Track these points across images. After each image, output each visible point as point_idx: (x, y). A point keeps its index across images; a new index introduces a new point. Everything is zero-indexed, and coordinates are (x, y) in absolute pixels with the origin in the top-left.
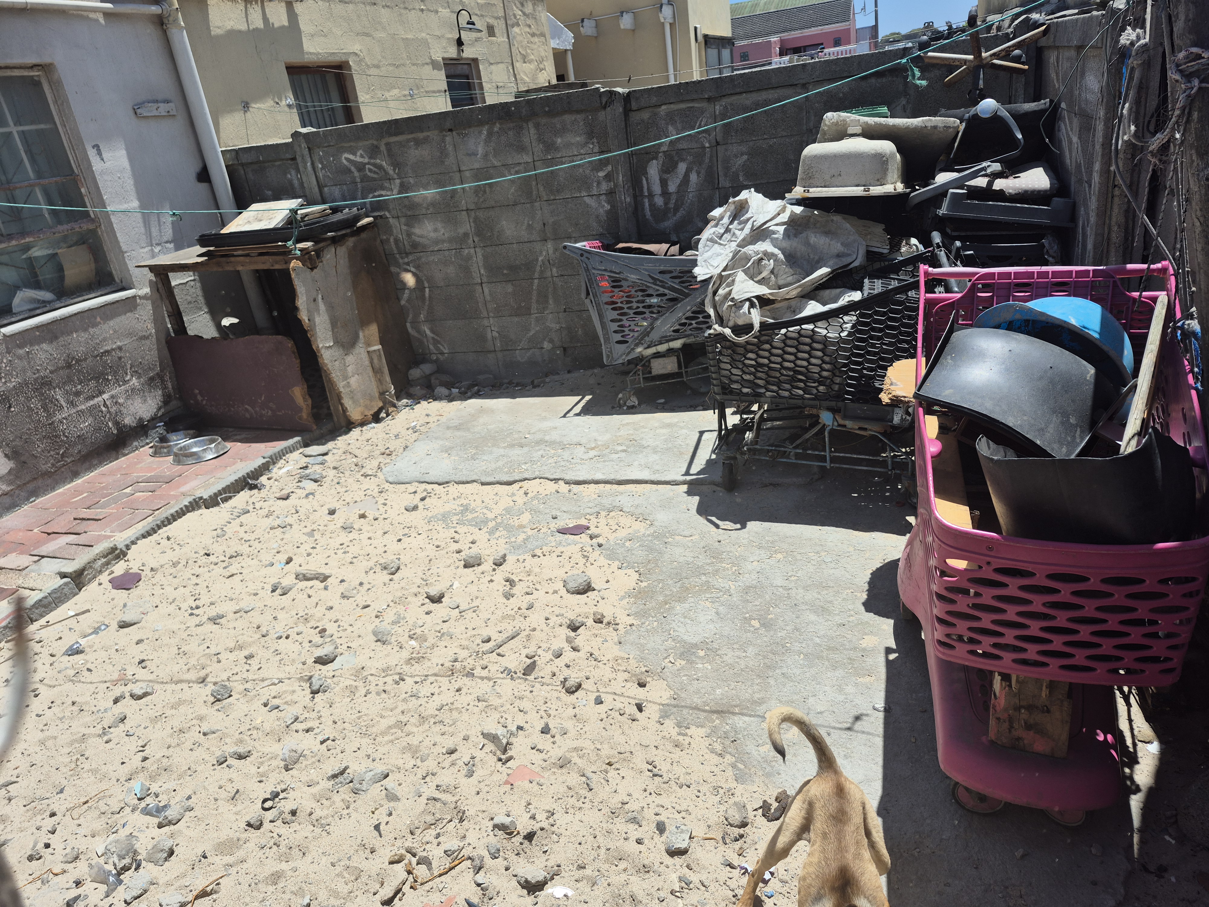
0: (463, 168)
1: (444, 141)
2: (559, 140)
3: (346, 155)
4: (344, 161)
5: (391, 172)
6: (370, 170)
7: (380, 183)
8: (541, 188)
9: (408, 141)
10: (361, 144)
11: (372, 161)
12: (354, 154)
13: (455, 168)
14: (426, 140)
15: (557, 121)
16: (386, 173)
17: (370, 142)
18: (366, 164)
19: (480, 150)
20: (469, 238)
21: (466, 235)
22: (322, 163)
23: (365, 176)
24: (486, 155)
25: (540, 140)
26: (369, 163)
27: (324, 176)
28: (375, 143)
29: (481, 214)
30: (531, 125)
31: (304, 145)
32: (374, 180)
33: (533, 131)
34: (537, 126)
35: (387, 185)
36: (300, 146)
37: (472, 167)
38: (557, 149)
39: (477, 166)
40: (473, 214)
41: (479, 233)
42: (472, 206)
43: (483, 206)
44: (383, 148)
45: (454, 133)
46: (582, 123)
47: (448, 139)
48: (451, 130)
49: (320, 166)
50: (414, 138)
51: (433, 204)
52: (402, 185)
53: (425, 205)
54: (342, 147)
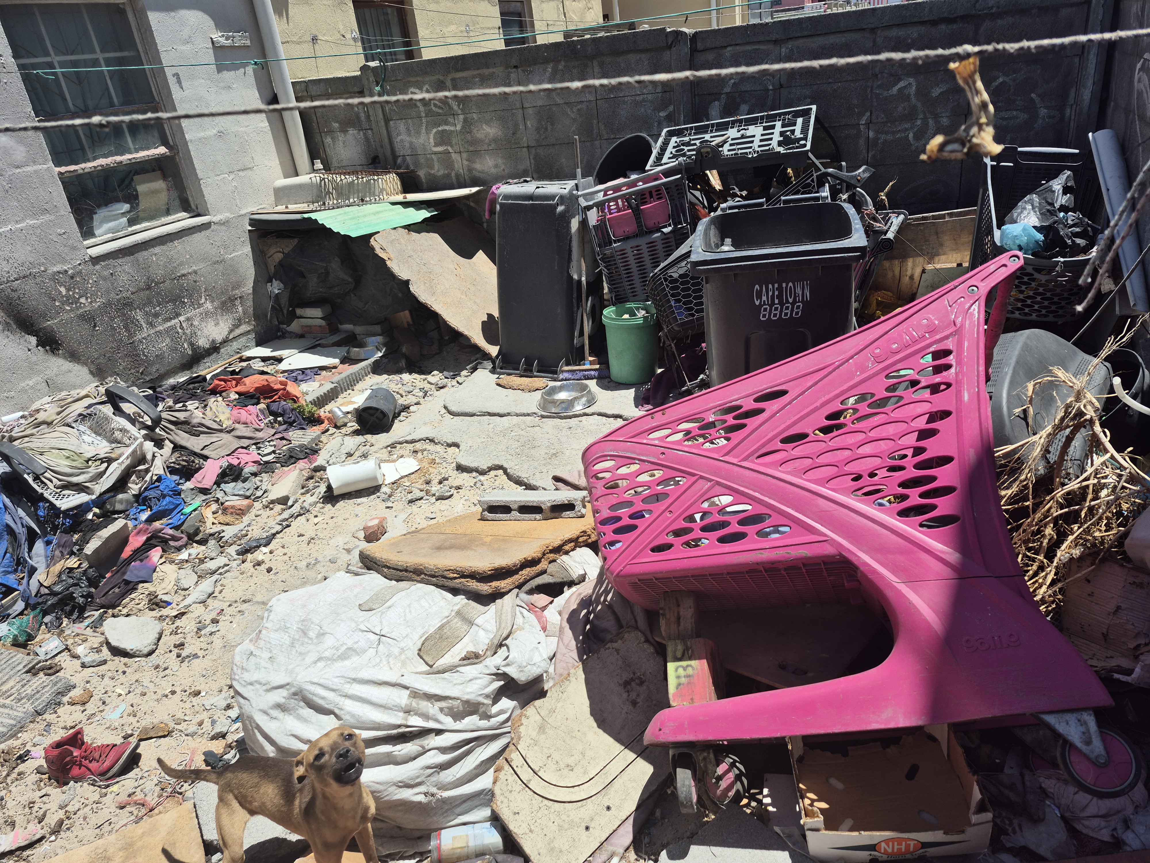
1: (508, 78)
3: (413, 90)
5: (455, 108)
6: (435, 105)
7: (445, 118)
8: (602, 127)
9: (474, 77)
10: (427, 79)
12: (421, 89)
14: (491, 76)
15: (621, 60)
16: (451, 108)
17: (437, 77)
23: (430, 110)
27: (390, 109)
28: (441, 78)
29: (541, 152)
30: (595, 63)
31: (372, 78)
32: (439, 115)
33: (597, 69)
34: (602, 65)
35: (451, 120)
36: (368, 79)
37: (535, 105)
39: (540, 103)
40: (533, 151)
42: (533, 143)
43: (544, 143)
44: (449, 83)
45: (519, 70)
46: (646, 63)
47: (513, 76)
48: (516, 67)
50: (479, 74)
51: (495, 140)
52: (465, 120)
53: (487, 141)
54: (409, 82)
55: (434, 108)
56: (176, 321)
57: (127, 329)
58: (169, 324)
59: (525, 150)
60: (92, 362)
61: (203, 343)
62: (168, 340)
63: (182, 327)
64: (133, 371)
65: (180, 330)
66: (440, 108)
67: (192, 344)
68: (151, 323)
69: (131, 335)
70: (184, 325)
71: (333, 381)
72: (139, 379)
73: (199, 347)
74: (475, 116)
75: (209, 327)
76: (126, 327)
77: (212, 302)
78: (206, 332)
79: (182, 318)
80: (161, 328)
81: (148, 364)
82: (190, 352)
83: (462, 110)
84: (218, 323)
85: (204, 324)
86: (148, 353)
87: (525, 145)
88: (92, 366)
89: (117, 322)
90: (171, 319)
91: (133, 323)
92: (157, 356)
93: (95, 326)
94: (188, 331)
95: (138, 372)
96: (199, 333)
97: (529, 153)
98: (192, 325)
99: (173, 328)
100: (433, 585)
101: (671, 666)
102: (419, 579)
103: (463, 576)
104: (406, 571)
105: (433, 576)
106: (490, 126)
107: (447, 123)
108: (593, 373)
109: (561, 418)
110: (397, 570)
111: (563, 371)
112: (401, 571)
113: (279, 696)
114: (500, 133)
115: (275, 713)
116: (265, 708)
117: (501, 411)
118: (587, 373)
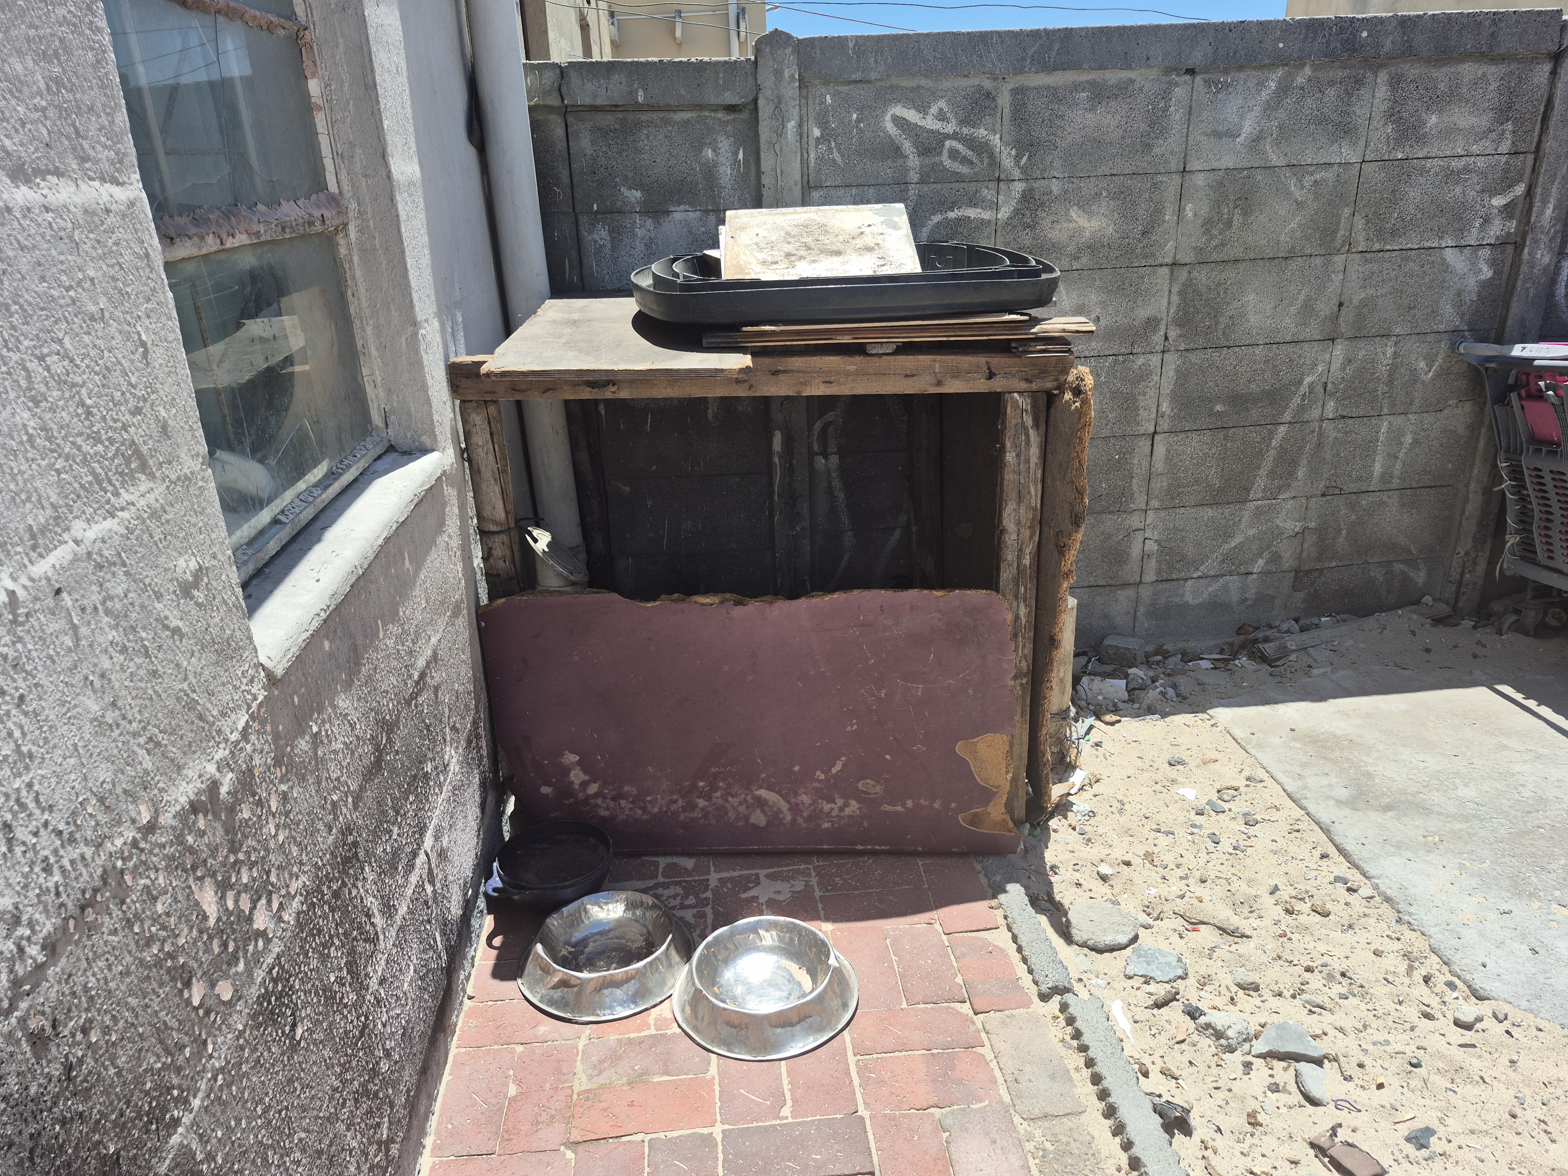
0: (1194, 165)
1: (1166, 95)
2: (1434, 119)
3: (899, 110)
4: (890, 127)
5: (1008, 162)
6: (954, 154)
7: (973, 186)
8: (1359, 223)
9: (1076, 87)
10: (946, 84)
11: (965, 131)
12: (923, 109)
13: (1175, 164)
14: (1123, 90)
15: (1442, 75)
16: (994, 162)
17: (975, 81)
18: (947, 136)
19: (1248, 127)
20: (1155, 329)
21: (1152, 323)
22: (823, 125)
23: (935, 167)
24: (1257, 139)
25: (1393, 115)
26: (954, 136)
27: (820, 159)
28: (988, 84)
29: (1202, 276)
30: (1383, 77)
31: (790, 71)
32: (958, 178)
33: (1382, 92)
34: (1395, 82)
35: (988, 193)
36: (778, 73)
37: (1215, 165)
38: (1422, 140)
39: (1228, 162)
40: (1183, 275)
41: (1184, 320)
42: (1186, 257)
43: (1215, 257)
44: (1004, 100)
45: (1198, 79)
46: (1494, 86)
47: (1179, 92)
48: (1191, 72)
49: (817, 132)
50: (1093, 84)
51: (1093, 248)
52: (1027, 197)
53: (1071, 249)
54: (893, 88)
55: (948, 163)
59: (1165, 270)
66: (965, 161)
74: (1055, 187)
83: (1024, 170)
87: (1169, 260)
97: (1172, 278)
106: (1090, 214)
107: (973, 202)
114: (1110, 230)
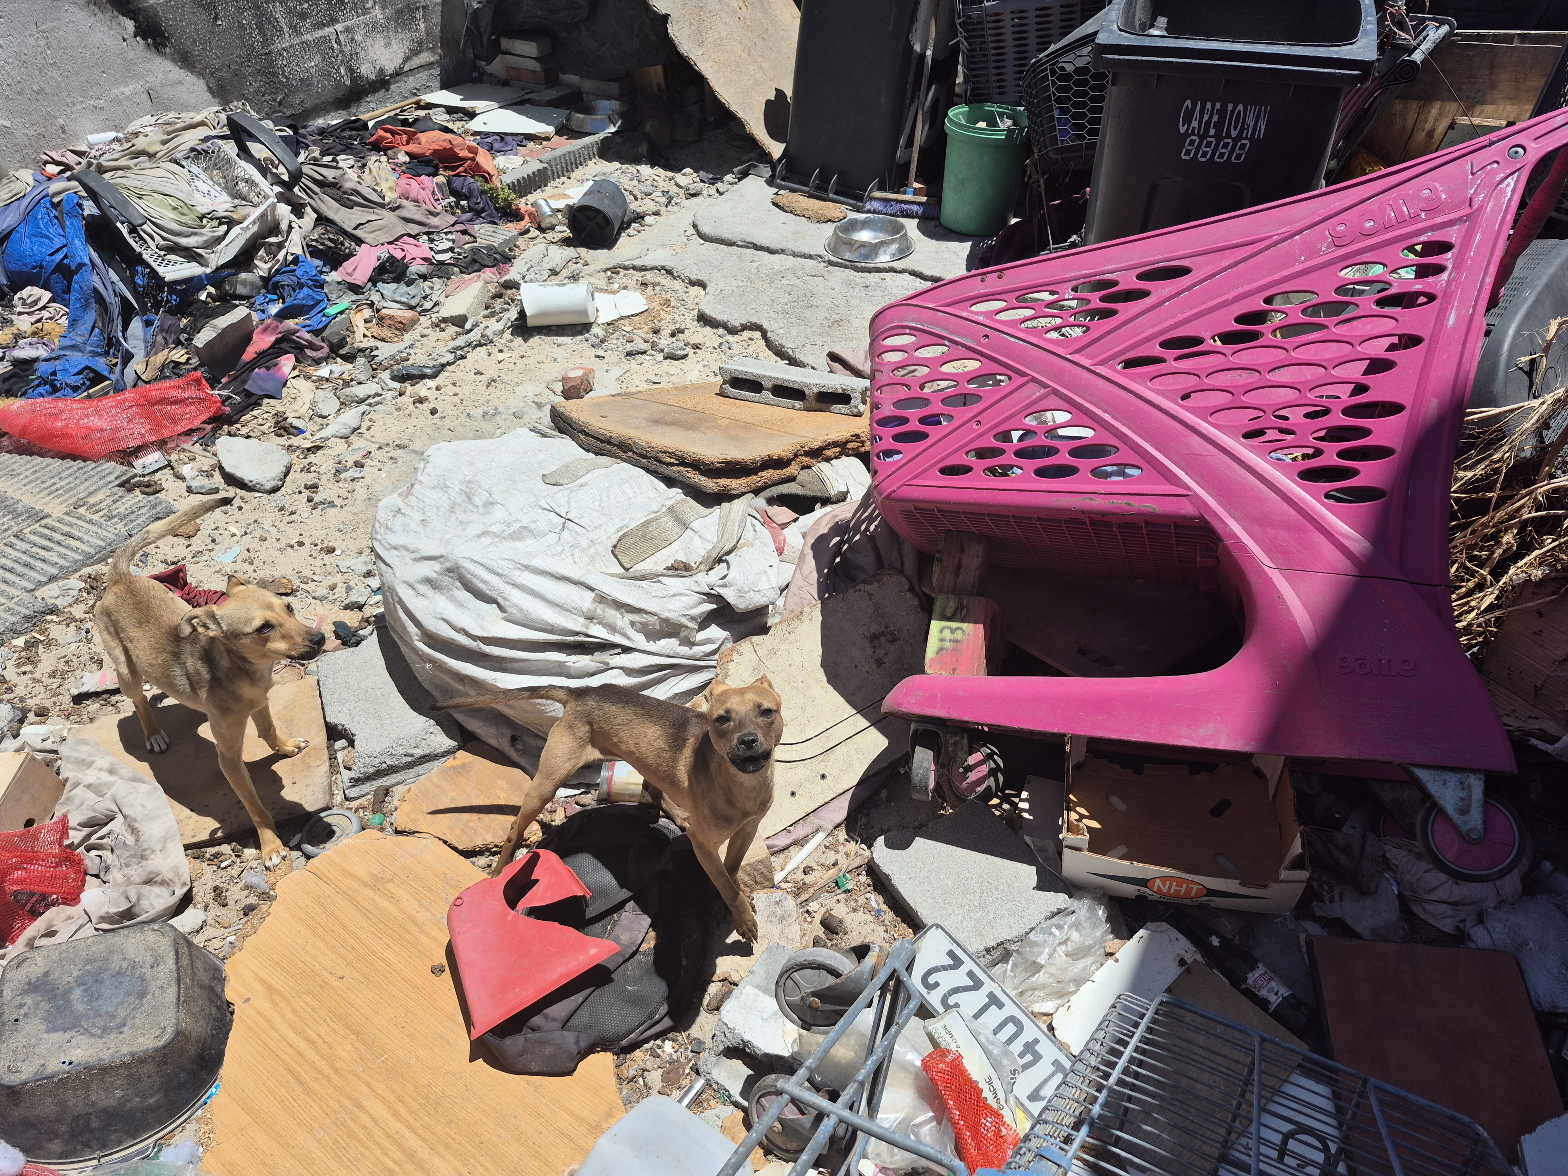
56: (331, 29)
57: (262, 33)
58: (320, 33)
60: (212, 74)
61: (367, 70)
62: (318, 58)
63: (338, 42)
64: (267, 97)
65: (335, 46)
67: (351, 70)
68: (295, 27)
69: (266, 42)
70: (342, 38)
71: (543, 159)
72: (276, 112)
73: (360, 77)
75: (376, 47)
76: (260, 26)
77: (383, 8)
78: (371, 52)
79: (339, 27)
80: (308, 37)
81: (290, 91)
82: (348, 83)
84: (389, 43)
85: (369, 42)
86: (290, 73)
88: (211, 80)
89: (247, 19)
90: (324, 25)
91: (270, 22)
92: (301, 80)
93: (216, 18)
94: (347, 49)
95: (275, 100)
96: (362, 55)
98: (352, 39)
99: (325, 40)
100: (643, 468)
101: (935, 626)
102: (624, 456)
103: (683, 464)
104: (609, 442)
105: (644, 457)
108: (915, 208)
109: (857, 269)
110: (598, 439)
111: (872, 199)
112: (602, 441)
113: (430, 569)
115: (424, 589)
116: (412, 580)
117: (773, 245)
118: (906, 207)
